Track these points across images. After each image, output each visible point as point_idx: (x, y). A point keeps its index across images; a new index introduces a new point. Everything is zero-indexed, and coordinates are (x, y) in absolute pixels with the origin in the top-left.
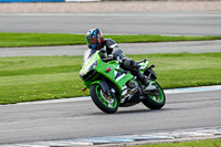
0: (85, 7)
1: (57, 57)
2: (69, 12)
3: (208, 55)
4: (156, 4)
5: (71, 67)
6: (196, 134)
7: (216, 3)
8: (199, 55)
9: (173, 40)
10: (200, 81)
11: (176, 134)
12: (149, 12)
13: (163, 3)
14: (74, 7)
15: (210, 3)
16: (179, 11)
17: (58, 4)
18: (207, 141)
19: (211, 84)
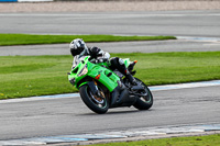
0: (38, 7)
1: (10, 57)
2: (22, 12)
3: (160, 54)
4: (109, 4)
5: (24, 67)
6: (149, 133)
7: (168, 3)
8: (152, 55)
9: (126, 40)
10: (152, 80)
11: (129, 133)
12: (101, 12)
13: (116, 3)
14: (26, 8)
15: (162, 3)
16: (132, 11)
17: (11, 4)
18: (160, 140)
19: (163, 84)
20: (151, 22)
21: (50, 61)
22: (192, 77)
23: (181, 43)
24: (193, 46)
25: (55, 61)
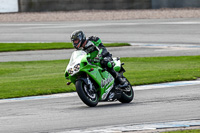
20: (107, 30)
21: (15, 67)
22: (145, 80)
23: (134, 49)
24: (145, 51)
25: (20, 66)
